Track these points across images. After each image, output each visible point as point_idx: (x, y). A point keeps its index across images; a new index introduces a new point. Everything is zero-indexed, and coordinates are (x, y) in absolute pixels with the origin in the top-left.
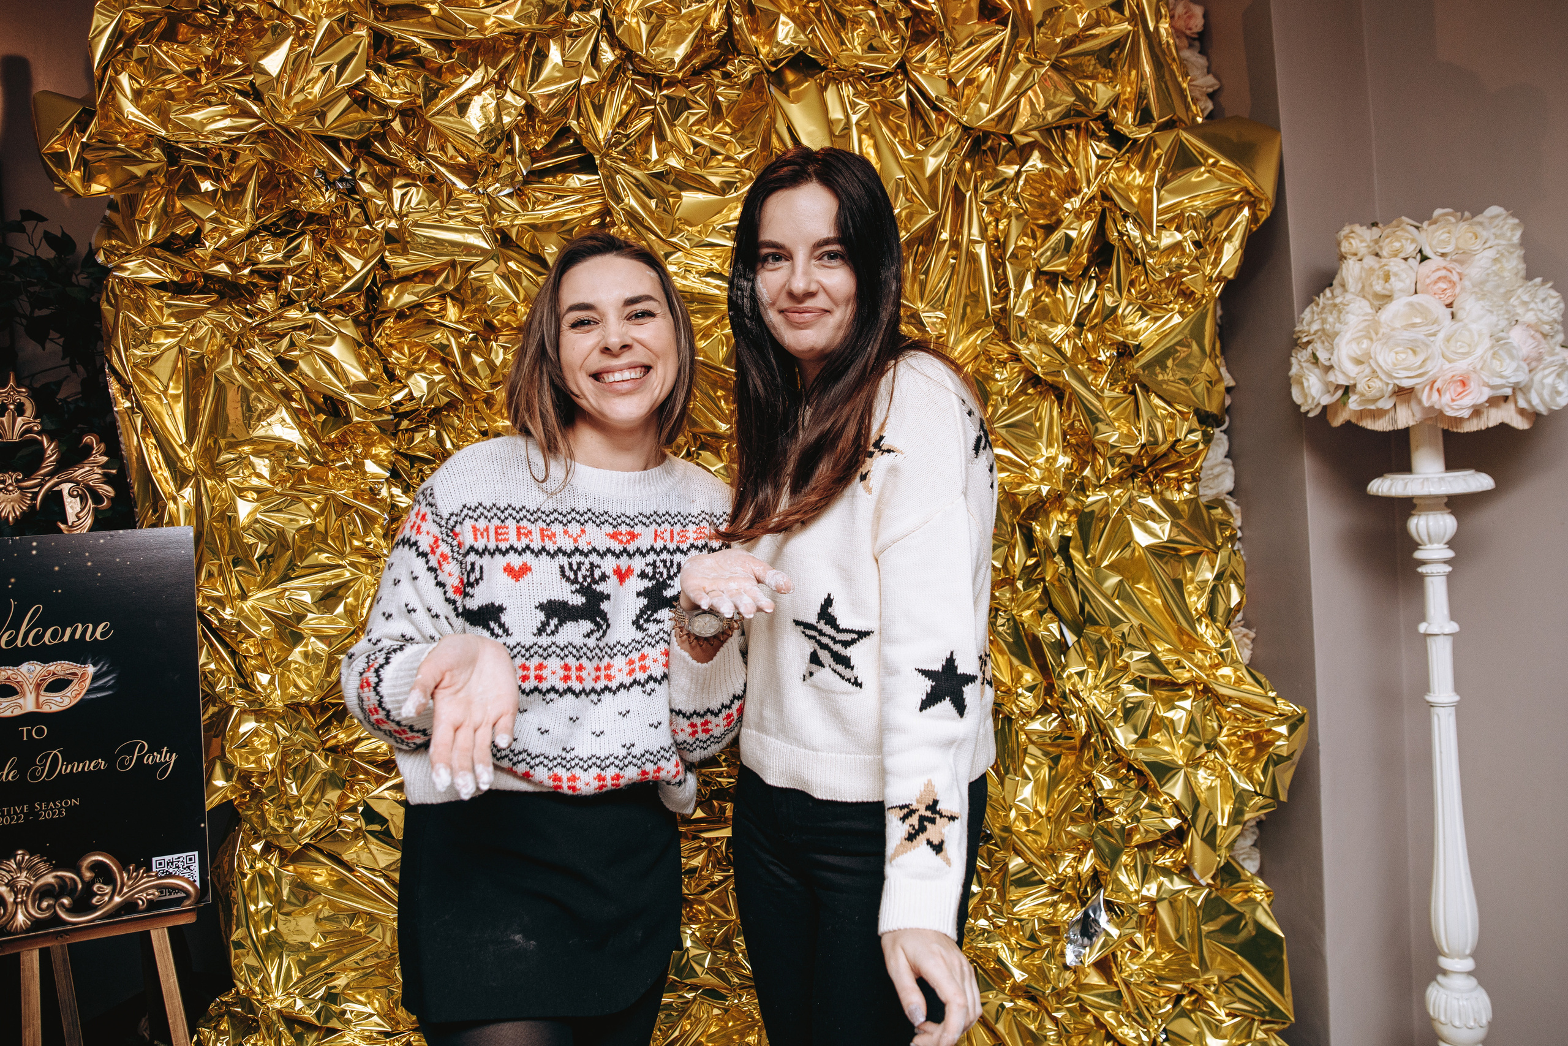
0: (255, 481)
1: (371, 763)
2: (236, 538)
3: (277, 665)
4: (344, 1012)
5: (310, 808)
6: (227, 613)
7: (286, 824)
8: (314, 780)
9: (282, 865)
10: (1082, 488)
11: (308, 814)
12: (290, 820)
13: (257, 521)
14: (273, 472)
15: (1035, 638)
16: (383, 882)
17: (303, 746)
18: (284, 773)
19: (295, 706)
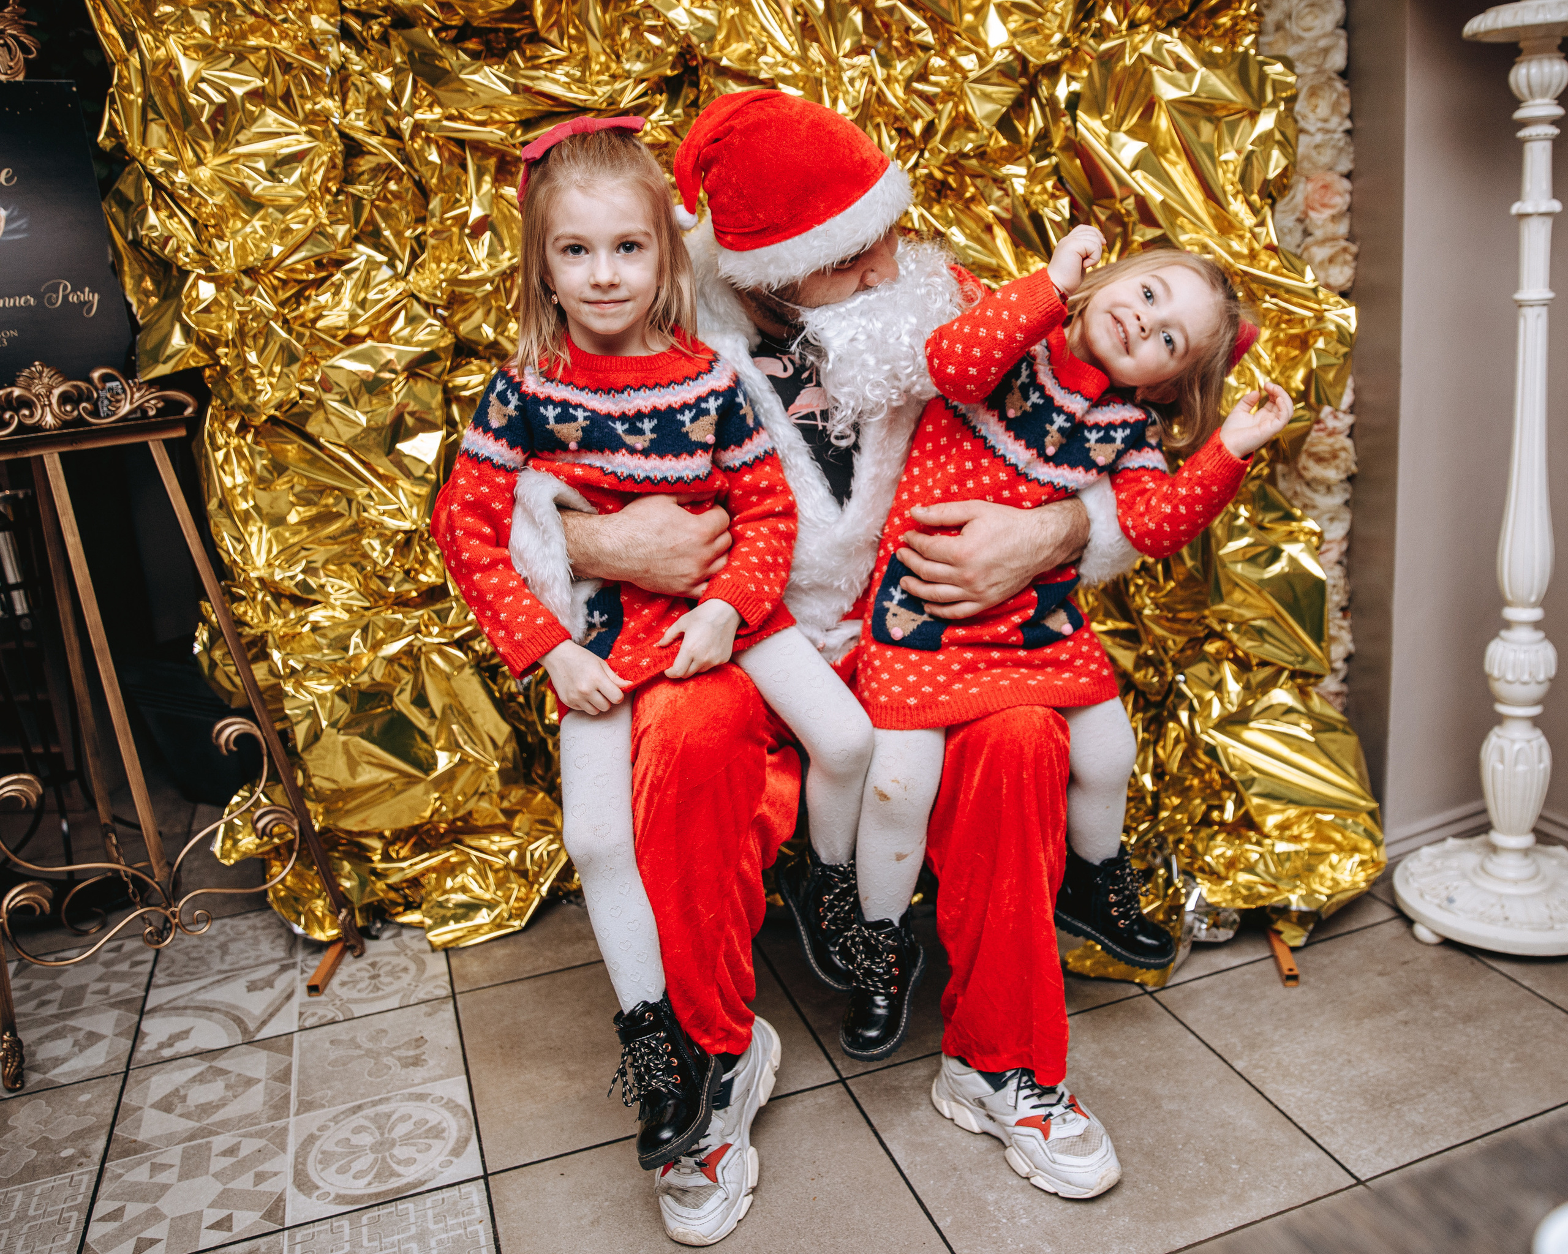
0: (198, 38)
1: (334, 337)
2: (182, 98)
3: (235, 233)
4: (322, 586)
5: (274, 380)
6: (180, 177)
7: (251, 394)
8: (273, 349)
9: (256, 443)
11: (271, 384)
12: (254, 390)
13: (203, 80)
14: (214, 26)
16: (347, 457)
17: (259, 315)
18: (244, 344)
19: (250, 272)
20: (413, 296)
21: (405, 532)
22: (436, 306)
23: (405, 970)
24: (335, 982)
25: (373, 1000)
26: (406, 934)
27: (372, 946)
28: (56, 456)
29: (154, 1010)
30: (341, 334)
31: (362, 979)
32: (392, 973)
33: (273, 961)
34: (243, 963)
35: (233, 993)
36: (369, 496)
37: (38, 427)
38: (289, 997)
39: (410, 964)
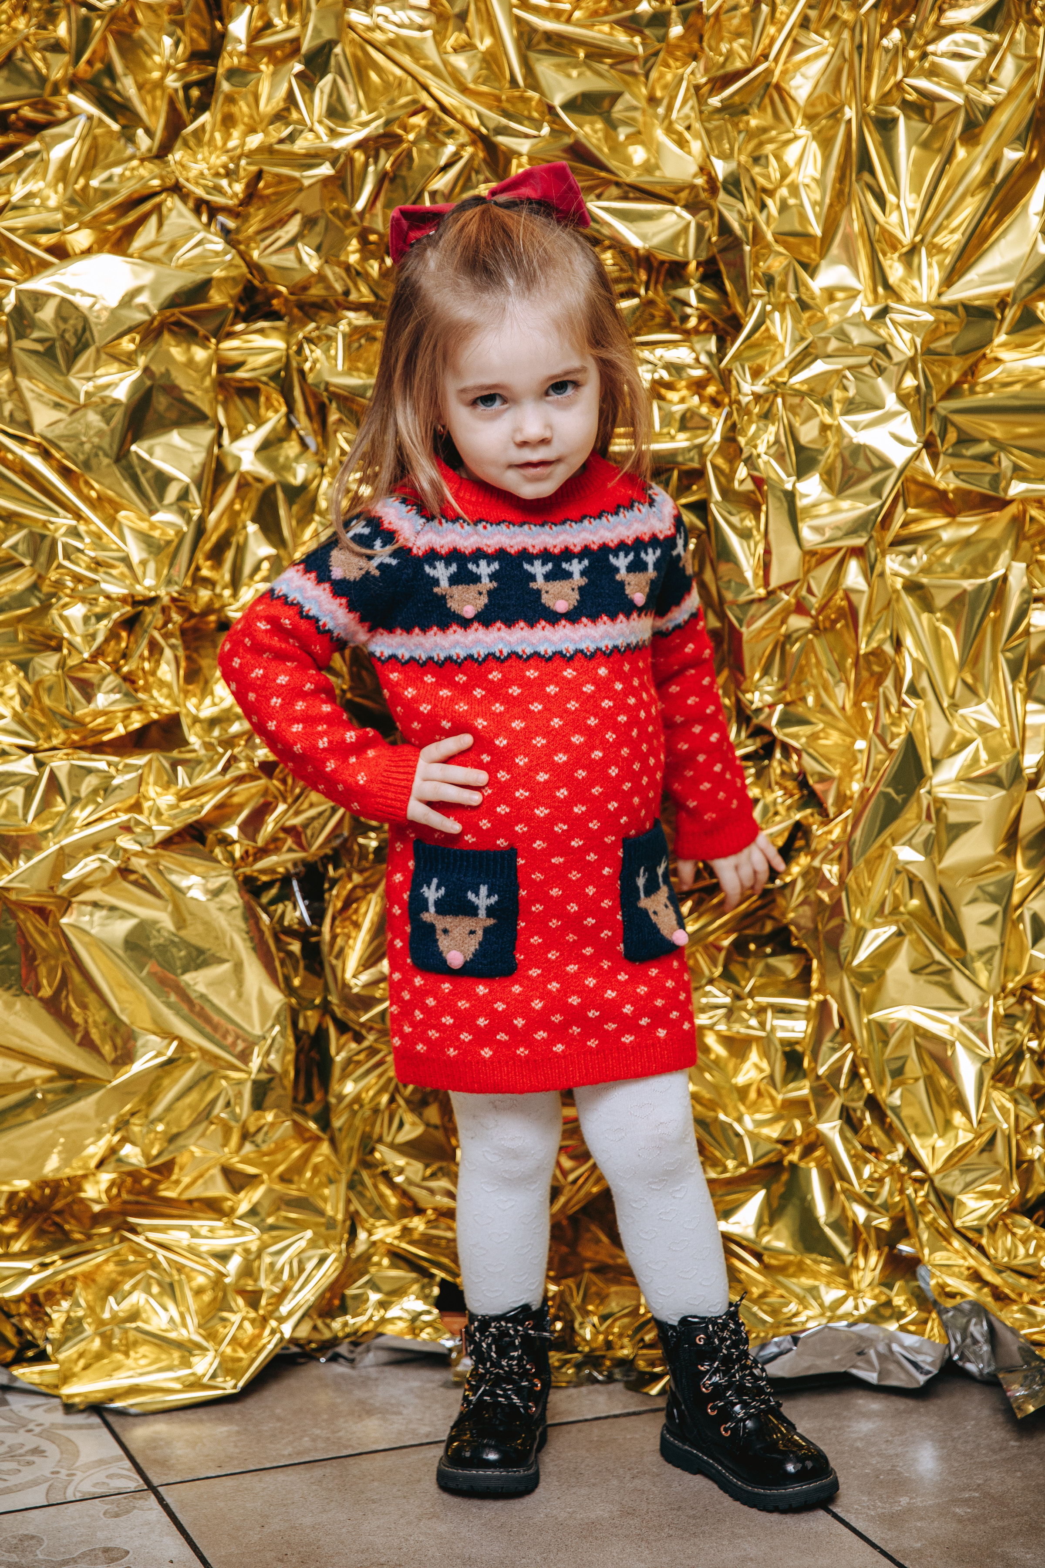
16: (37, 463)
20: (176, 189)
21: (135, 603)
22: (213, 211)
30: (45, 239)
36: (74, 533)
39: (45, 1445)
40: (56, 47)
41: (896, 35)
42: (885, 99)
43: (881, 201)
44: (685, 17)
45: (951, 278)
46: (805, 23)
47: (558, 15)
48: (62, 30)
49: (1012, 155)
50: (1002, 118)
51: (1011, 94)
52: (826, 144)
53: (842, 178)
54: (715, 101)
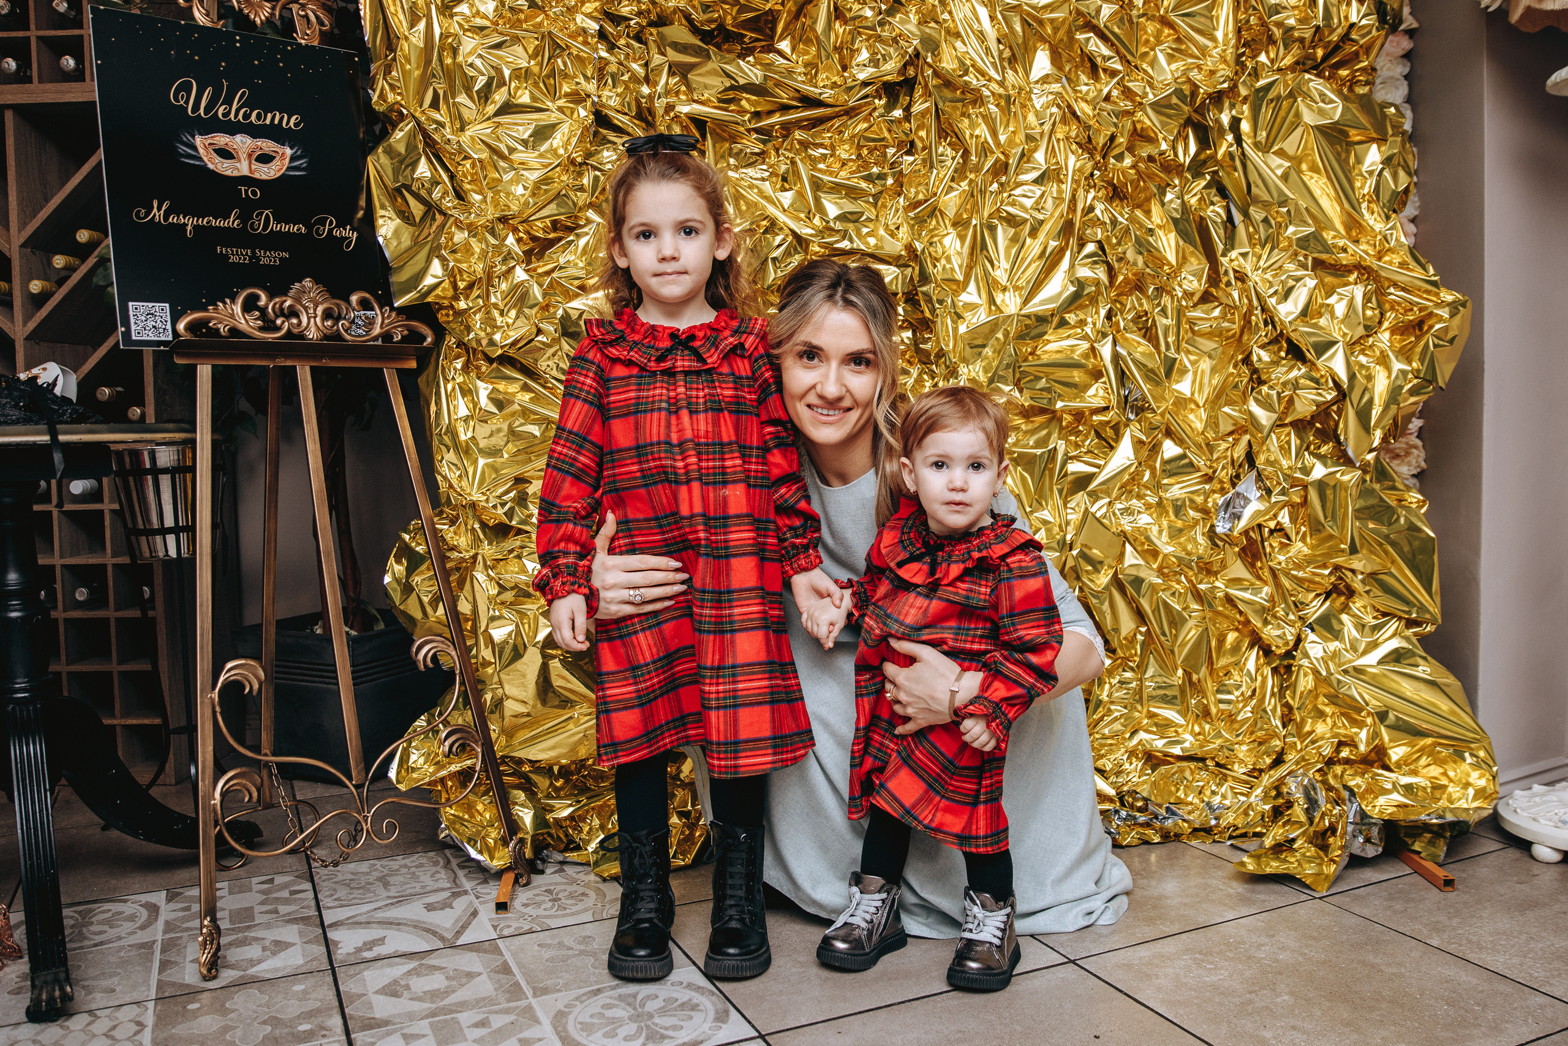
0: (479, 22)
2: (460, 68)
5: (510, 321)
6: (449, 136)
7: (489, 330)
9: (480, 380)
10: (1255, 74)
12: (495, 326)
13: (480, 56)
14: (496, 12)
15: (1201, 218)
17: (509, 256)
18: (490, 283)
19: (503, 220)
23: (583, 894)
24: (517, 904)
25: (563, 916)
26: (570, 870)
27: (537, 879)
28: (308, 369)
29: (335, 925)
30: (576, 283)
31: (543, 902)
32: (571, 896)
33: (443, 890)
34: (409, 891)
35: (414, 911)
37: (301, 336)
38: (475, 914)
39: (588, 891)
40: (582, 189)
41: (995, 185)
42: (991, 216)
43: (993, 265)
44: (894, 174)
45: (1026, 302)
46: (953, 180)
47: (831, 174)
48: (585, 181)
49: (1053, 244)
50: (1046, 227)
51: (1052, 215)
52: (962, 238)
53: (971, 254)
54: (911, 214)
